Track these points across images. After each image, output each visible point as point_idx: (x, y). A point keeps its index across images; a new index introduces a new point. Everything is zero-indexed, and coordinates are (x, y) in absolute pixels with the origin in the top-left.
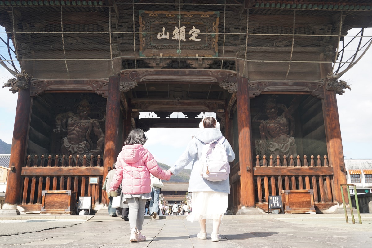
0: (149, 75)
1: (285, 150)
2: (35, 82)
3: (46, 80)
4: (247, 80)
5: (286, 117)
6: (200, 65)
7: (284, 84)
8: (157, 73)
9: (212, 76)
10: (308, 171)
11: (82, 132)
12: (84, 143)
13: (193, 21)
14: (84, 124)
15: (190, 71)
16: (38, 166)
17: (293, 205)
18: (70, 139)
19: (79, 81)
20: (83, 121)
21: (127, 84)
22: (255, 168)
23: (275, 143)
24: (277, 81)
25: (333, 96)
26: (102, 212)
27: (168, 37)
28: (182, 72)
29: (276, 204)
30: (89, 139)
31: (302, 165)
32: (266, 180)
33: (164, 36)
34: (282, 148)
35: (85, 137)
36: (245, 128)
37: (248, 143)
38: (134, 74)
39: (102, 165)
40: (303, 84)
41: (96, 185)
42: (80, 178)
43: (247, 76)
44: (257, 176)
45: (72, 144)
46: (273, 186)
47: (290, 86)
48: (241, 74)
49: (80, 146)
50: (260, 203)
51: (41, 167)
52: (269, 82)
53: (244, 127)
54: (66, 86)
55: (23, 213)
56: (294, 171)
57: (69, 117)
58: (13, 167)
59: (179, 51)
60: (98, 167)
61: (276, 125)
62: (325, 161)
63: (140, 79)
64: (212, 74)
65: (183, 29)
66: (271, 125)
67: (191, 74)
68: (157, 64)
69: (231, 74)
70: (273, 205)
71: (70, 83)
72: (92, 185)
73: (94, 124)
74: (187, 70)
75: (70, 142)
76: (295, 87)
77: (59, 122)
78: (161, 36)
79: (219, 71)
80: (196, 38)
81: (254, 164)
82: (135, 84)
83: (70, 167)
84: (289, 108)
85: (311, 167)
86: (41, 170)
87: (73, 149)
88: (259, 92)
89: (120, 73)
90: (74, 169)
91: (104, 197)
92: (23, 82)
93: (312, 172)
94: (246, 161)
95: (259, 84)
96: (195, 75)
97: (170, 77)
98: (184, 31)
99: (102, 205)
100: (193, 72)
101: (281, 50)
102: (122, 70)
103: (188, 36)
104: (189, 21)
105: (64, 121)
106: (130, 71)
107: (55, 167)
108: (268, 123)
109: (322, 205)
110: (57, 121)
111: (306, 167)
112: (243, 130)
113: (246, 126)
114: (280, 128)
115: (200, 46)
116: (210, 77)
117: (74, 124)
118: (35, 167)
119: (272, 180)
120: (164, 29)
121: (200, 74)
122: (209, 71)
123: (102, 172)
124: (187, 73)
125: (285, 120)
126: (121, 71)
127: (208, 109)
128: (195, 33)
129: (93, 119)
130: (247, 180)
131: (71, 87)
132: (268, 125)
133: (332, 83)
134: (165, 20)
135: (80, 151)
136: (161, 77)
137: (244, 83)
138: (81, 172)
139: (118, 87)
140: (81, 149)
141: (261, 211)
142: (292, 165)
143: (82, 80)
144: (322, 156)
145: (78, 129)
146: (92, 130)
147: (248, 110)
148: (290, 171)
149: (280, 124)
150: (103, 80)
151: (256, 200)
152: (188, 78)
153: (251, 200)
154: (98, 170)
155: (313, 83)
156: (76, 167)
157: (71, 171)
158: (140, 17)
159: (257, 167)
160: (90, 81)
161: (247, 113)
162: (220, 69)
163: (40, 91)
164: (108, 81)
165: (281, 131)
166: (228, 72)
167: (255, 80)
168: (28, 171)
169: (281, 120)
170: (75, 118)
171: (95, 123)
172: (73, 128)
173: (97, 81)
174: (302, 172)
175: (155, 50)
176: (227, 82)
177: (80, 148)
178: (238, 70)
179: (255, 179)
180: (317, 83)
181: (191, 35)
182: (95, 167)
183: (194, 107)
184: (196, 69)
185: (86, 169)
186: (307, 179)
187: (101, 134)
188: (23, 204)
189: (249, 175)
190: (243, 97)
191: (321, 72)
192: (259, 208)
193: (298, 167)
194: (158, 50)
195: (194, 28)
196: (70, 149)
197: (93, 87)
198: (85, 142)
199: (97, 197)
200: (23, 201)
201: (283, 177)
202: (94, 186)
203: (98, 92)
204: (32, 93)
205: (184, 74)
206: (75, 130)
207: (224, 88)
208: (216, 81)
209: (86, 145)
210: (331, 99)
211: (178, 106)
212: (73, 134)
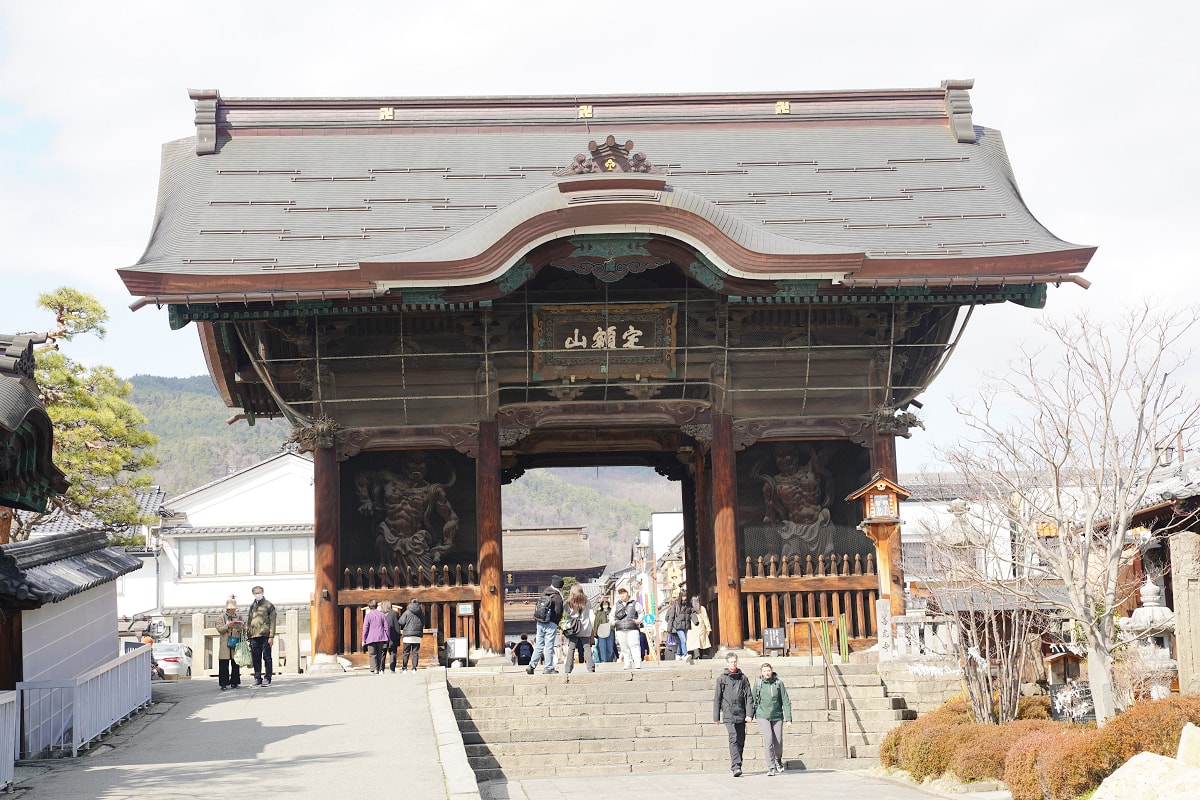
0: (552, 414)
1: (810, 537)
2: (344, 433)
3: (363, 429)
4: (729, 419)
5: (814, 471)
6: (643, 392)
7: (799, 423)
8: (566, 410)
9: (667, 412)
10: (836, 583)
11: (416, 513)
12: (422, 534)
13: (630, 318)
14: (420, 497)
15: (626, 405)
16: (366, 586)
17: (802, 643)
18: (395, 526)
19: (423, 430)
20: (416, 490)
21: (511, 432)
22: (742, 580)
23: (792, 523)
24: (785, 418)
25: (887, 445)
26: (485, 662)
27: (584, 343)
28: (610, 406)
29: (775, 642)
30: (429, 526)
31: (827, 572)
32: (762, 601)
33: (576, 343)
34: (804, 533)
35: (422, 522)
36: (725, 509)
37: (731, 537)
38: (523, 414)
39: (476, 582)
40: (834, 423)
41: (469, 617)
42: (440, 605)
43: (730, 412)
44: (747, 594)
45: (401, 537)
46: (775, 610)
47: (809, 426)
48: (719, 408)
49: (416, 541)
50: (751, 641)
51: (371, 589)
52: (770, 421)
53: (723, 507)
54: (401, 440)
55: (350, 669)
56: (813, 583)
57: (387, 482)
58: (325, 591)
59: (604, 369)
60: (471, 586)
61: (794, 488)
62: (869, 565)
63: (535, 422)
64: (667, 409)
65: (611, 330)
66: (785, 487)
67: (627, 410)
68: (564, 394)
69: (700, 408)
70: (770, 644)
71: (407, 434)
72: (462, 617)
73: (437, 495)
74: (620, 403)
75: (395, 534)
76: (819, 428)
77: (364, 491)
78: (571, 343)
79: (679, 403)
80: (635, 344)
81: (741, 574)
82: (526, 432)
83: (422, 588)
84: (820, 454)
85: (844, 575)
86: (372, 594)
87: (404, 547)
88: (751, 440)
89: (499, 411)
90: (430, 591)
91: (487, 637)
92: (329, 438)
93: (844, 585)
94: (726, 568)
95: (752, 425)
96: (634, 412)
97: (590, 416)
98: (614, 333)
99: (481, 650)
100: (632, 405)
101: (794, 358)
102: (500, 405)
103: (620, 342)
104: (622, 318)
105: (376, 490)
106: (516, 409)
107: (395, 588)
108: (778, 483)
109: (859, 641)
110: (360, 488)
111: (833, 576)
112: (721, 514)
113: (727, 506)
114: (800, 493)
115: (643, 358)
116: (662, 416)
117: (401, 498)
118: (359, 589)
119: (774, 600)
120: (577, 331)
121: (643, 408)
122: (659, 403)
123: (479, 594)
124: (620, 408)
125: (811, 476)
126: (500, 409)
127: (659, 445)
128: (633, 336)
129: (435, 485)
130: (729, 602)
131: (410, 441)
132: (778, 487)
133: (883, 423)
134: (580, 319)
135: (417, 550)
136: (573, 417)
137: (723, 426)
138: (442, 595)
139: (497, 439)
140: (417, 547)
141: (754, 653)
142: (809, 573)
143: (430, 428)
144: (863, 555)
145: (408, 506)
146: (435, 506)
147: (731, 476)
148: (803, 584)
149: (801, 486)
150: (466, 425)
151: (745, 636)
152: (622, 419)
153: (736, 635)
154: (471, 591)
155: (854, 420)
156: (433, 587)
157: (425, 595)
158: (535, 316)
159: (747, 577)
160: (444, 428)
161: (729, 481)
162: (680, 397)
163: (354, 450)
164: (477, 429)
165: (803, 500)
166: (696, 404)
167: (745, 417)
168: (350, 597)
169: (804, 478)
170: (399, 484)
171: (438, 493)
172: (400, 505)
173: (457, 428)
174: (827, 586)
175: (561, 367)
176: (694, 422)
177: (416, 544)
178: (714, 401)
179: (743, 599)
180: (861, 420)
181: (627, 341)
182: (465, 587)
183: (629, 442)
184: (636, 398)
185: (449, 591)
186: (835, 598)
187: (450, 514)
188: (346, 654)
189: (733, 593)
190: (722, 453)
191: (870, 396)
192: (748, 650)
193: (821, 576)
194: (565, 368)
195: (631, 328)
196: (398, 548)
197: (451, 440)
198: (424, 531)
199: (472, 637)
200: (346, 649)
201: (793, 595)
202: (466, 619)
203: (461, 449)
204: (340, 453)
205: (615, 410)
206: (405, 509)
207: (689, 433)
208: (673, 422)
209: (426, 539)
210: (883, 452)
211: (598, 442)
212: (403, 517)
